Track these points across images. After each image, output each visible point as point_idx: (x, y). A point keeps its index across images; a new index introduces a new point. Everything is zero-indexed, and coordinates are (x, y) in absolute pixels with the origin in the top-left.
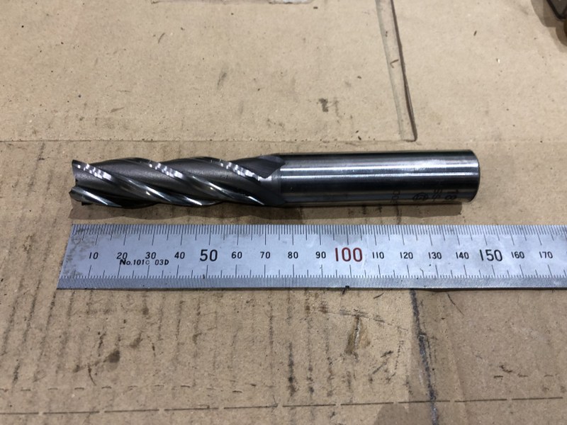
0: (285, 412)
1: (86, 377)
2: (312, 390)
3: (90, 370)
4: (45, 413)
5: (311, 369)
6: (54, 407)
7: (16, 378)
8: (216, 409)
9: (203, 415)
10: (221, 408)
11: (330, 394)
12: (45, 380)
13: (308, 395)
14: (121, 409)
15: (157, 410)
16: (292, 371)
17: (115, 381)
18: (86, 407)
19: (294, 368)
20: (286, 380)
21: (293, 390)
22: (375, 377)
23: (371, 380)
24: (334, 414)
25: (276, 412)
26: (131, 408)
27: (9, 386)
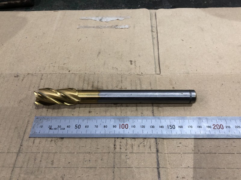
0: (112, 155)
1: (54, 143)
2: (121, 148)
3: (55, 141)
4: (42, 153)
5: (121, 142)
6: (45, 151)
7: (34, 143)
8: (92, 153)
9: (88, 155)
10: (93, 153)
11: (126, 150)
12: (42, 143)
13: (119, 150)
14: (64, 152)
15: (74, 153)
16: (115, 143)
17: (62, 144)
18: (54, 151)
19: (116, 142)
20: (113, 145)
21: (115, 148)
22: (140, 145)
23: (139, 146)
24: (127, 155)
25: (109, 154)
26: (67, 152)
27: (32, 145)
